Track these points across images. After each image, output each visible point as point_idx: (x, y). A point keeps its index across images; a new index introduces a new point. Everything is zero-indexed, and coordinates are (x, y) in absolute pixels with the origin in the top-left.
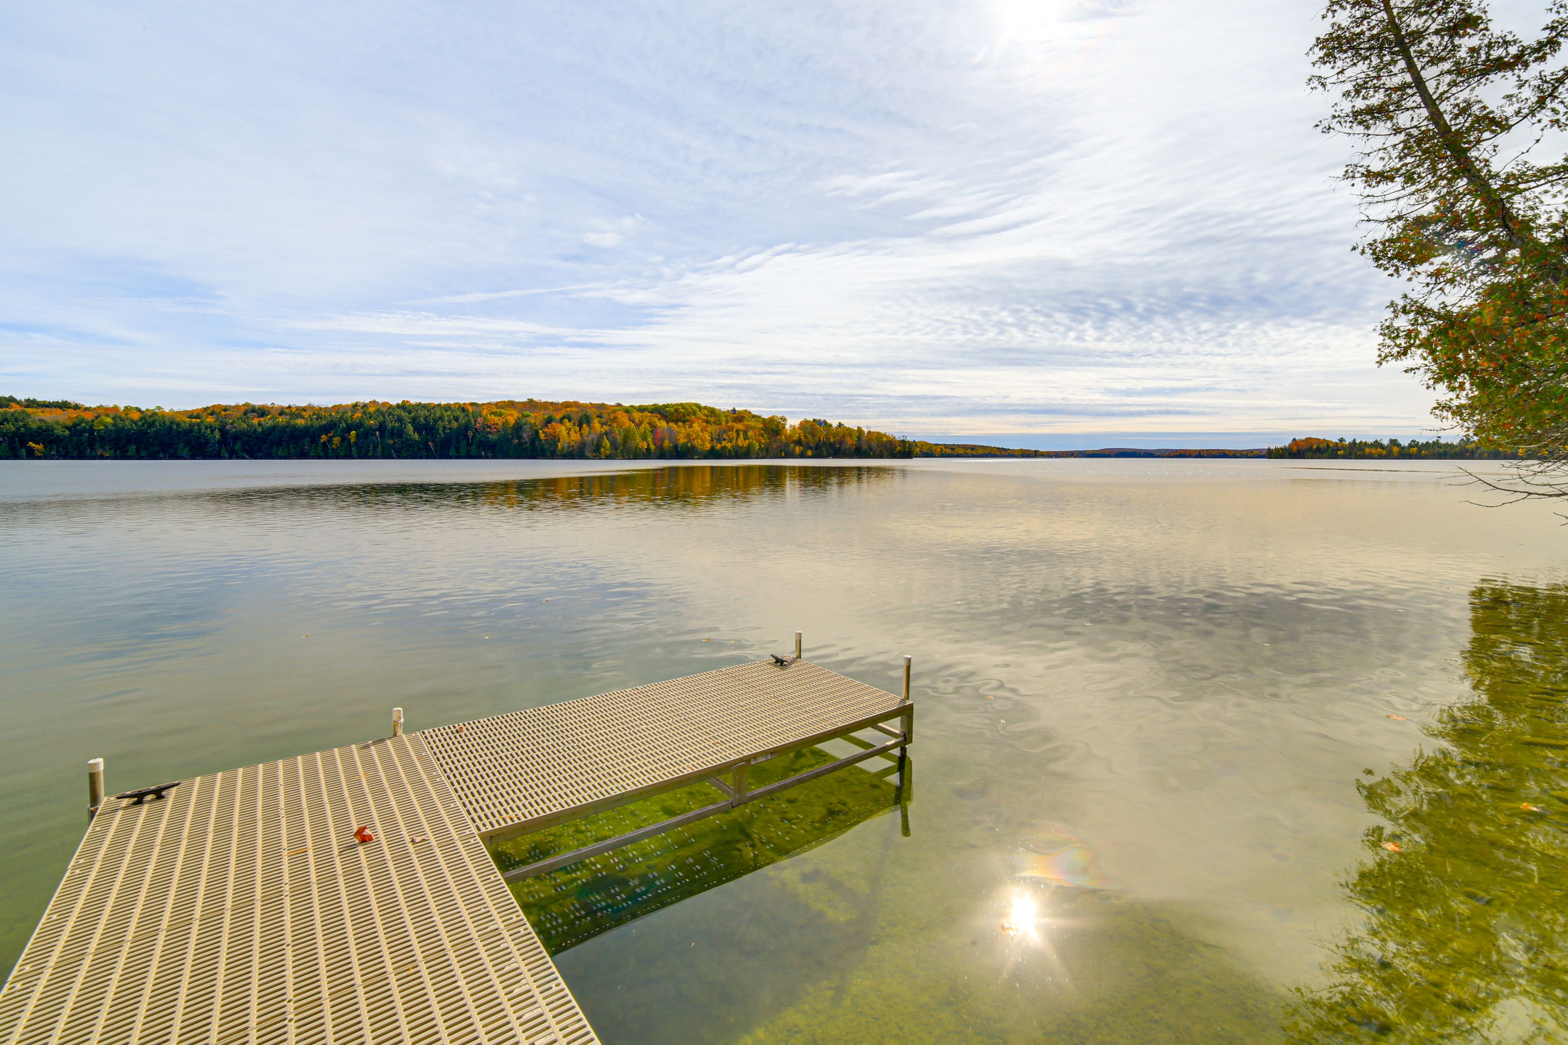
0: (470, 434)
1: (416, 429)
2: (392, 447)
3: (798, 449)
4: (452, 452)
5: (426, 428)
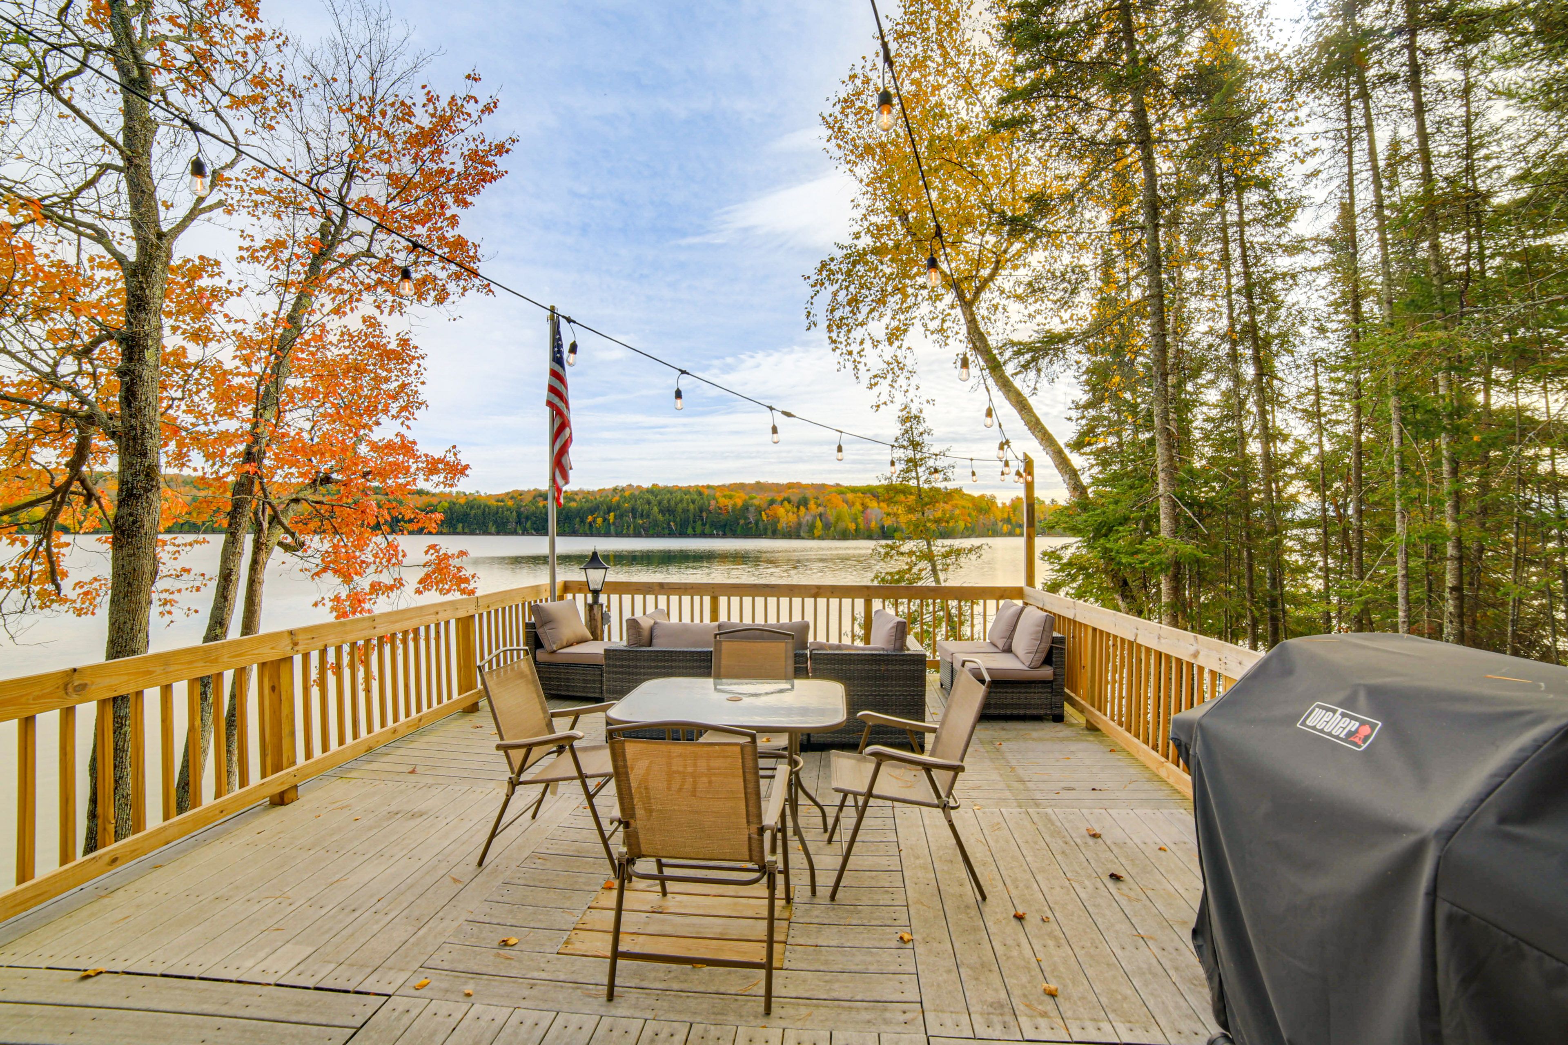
0: (704, 515)
1: (661, 511)
2: (641, 526)
3: (1006, 528)
4: (690, 531)
5: (668, 511)
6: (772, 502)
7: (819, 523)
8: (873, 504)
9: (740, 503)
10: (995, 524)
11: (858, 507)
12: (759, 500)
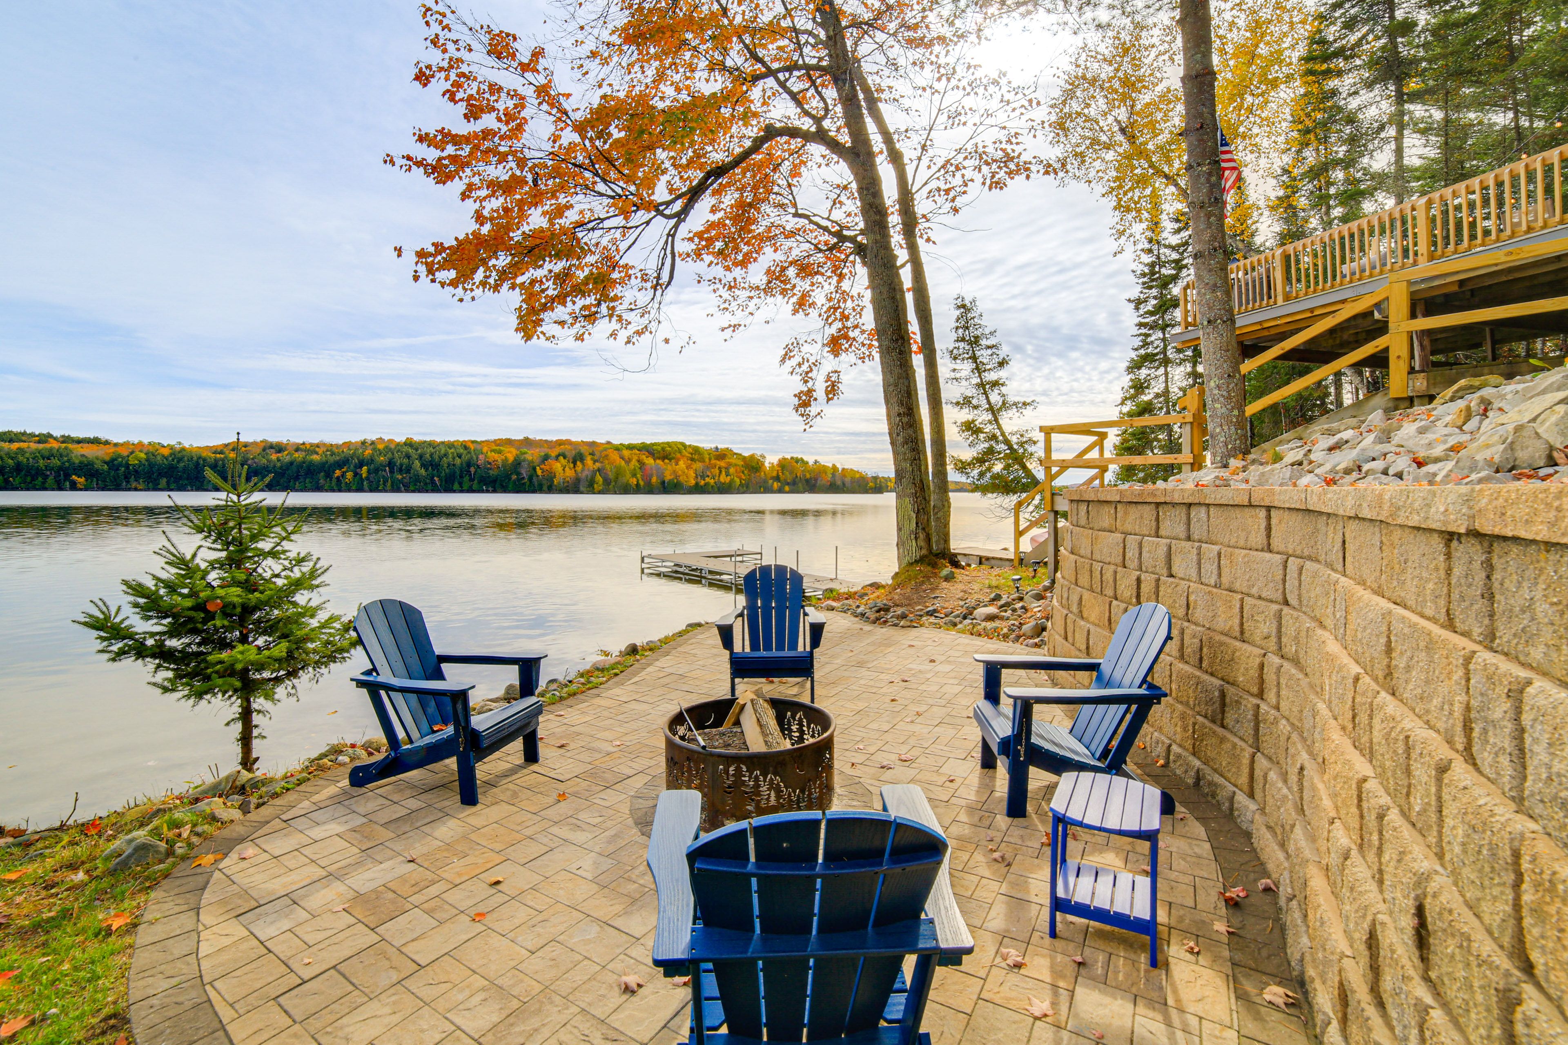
0: (472, 470)
1: (423, 465)
2: (401, 481)
3: (776, 485)
4: (456, 486)
5: (432, 464)
6: (546, 458)
7: (599, 479)
8: (650, 461)
9: (511, 458)
10: (765, 481)
11: (634, 463)
12: (532, 455)
